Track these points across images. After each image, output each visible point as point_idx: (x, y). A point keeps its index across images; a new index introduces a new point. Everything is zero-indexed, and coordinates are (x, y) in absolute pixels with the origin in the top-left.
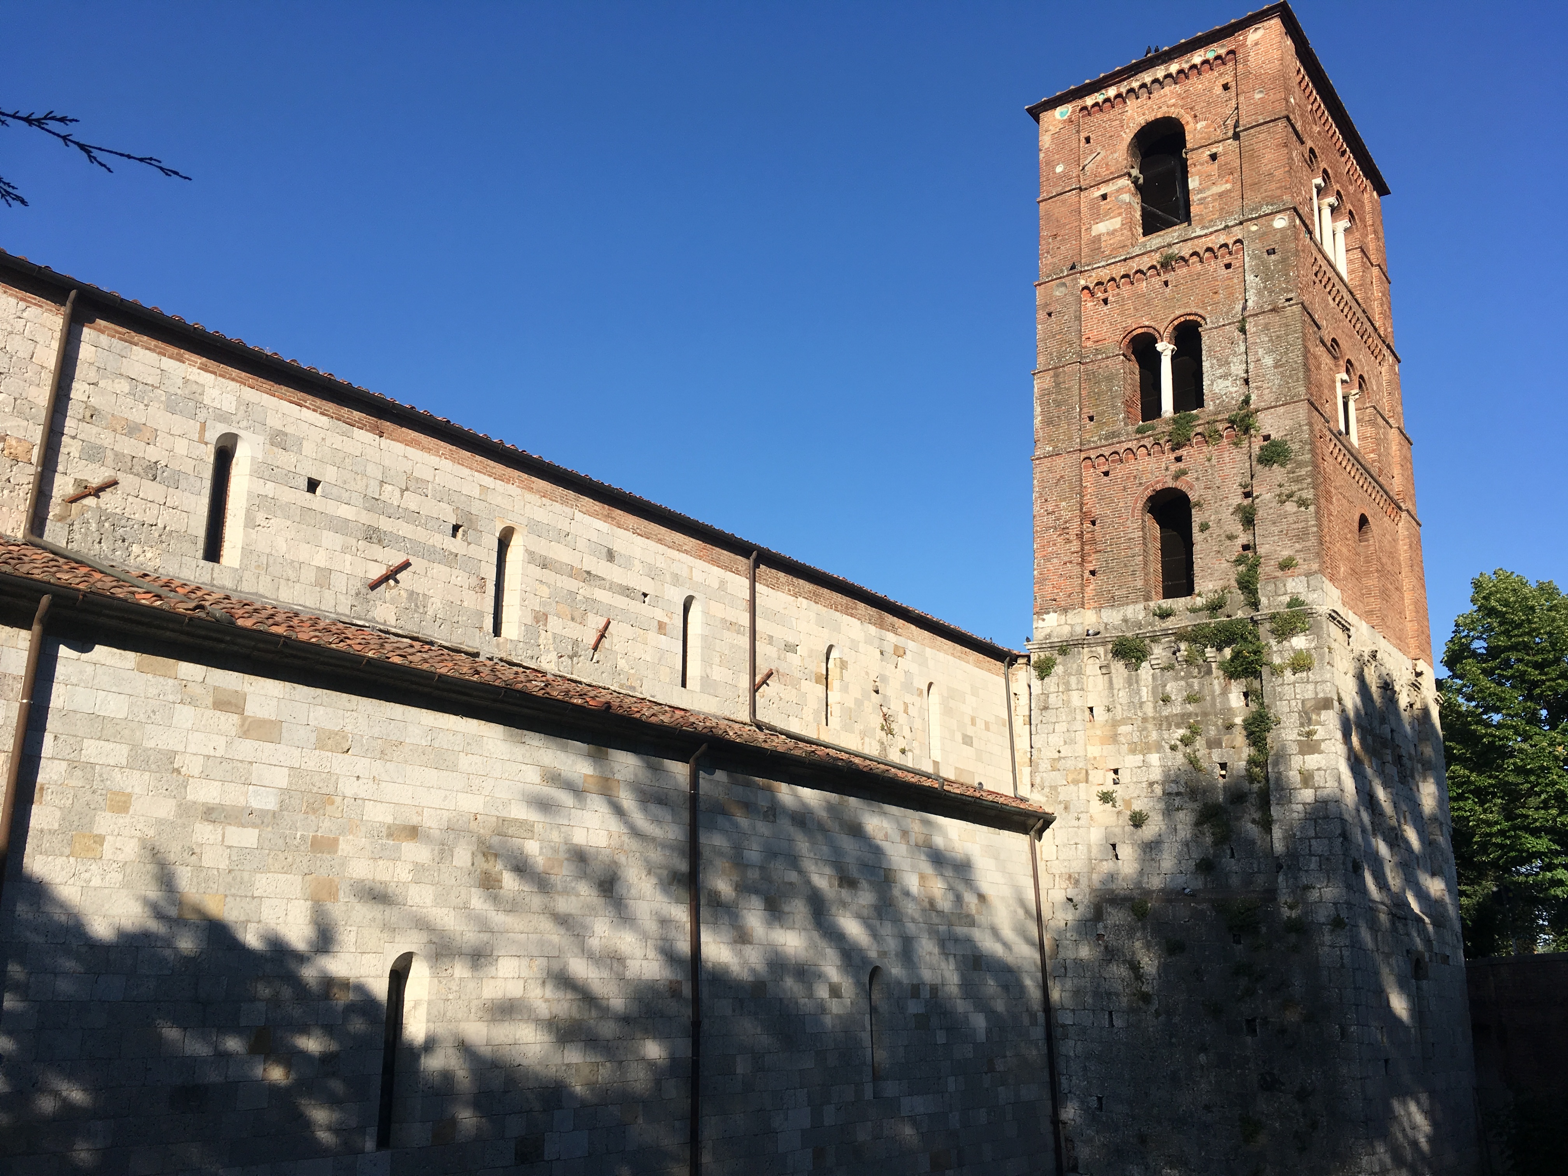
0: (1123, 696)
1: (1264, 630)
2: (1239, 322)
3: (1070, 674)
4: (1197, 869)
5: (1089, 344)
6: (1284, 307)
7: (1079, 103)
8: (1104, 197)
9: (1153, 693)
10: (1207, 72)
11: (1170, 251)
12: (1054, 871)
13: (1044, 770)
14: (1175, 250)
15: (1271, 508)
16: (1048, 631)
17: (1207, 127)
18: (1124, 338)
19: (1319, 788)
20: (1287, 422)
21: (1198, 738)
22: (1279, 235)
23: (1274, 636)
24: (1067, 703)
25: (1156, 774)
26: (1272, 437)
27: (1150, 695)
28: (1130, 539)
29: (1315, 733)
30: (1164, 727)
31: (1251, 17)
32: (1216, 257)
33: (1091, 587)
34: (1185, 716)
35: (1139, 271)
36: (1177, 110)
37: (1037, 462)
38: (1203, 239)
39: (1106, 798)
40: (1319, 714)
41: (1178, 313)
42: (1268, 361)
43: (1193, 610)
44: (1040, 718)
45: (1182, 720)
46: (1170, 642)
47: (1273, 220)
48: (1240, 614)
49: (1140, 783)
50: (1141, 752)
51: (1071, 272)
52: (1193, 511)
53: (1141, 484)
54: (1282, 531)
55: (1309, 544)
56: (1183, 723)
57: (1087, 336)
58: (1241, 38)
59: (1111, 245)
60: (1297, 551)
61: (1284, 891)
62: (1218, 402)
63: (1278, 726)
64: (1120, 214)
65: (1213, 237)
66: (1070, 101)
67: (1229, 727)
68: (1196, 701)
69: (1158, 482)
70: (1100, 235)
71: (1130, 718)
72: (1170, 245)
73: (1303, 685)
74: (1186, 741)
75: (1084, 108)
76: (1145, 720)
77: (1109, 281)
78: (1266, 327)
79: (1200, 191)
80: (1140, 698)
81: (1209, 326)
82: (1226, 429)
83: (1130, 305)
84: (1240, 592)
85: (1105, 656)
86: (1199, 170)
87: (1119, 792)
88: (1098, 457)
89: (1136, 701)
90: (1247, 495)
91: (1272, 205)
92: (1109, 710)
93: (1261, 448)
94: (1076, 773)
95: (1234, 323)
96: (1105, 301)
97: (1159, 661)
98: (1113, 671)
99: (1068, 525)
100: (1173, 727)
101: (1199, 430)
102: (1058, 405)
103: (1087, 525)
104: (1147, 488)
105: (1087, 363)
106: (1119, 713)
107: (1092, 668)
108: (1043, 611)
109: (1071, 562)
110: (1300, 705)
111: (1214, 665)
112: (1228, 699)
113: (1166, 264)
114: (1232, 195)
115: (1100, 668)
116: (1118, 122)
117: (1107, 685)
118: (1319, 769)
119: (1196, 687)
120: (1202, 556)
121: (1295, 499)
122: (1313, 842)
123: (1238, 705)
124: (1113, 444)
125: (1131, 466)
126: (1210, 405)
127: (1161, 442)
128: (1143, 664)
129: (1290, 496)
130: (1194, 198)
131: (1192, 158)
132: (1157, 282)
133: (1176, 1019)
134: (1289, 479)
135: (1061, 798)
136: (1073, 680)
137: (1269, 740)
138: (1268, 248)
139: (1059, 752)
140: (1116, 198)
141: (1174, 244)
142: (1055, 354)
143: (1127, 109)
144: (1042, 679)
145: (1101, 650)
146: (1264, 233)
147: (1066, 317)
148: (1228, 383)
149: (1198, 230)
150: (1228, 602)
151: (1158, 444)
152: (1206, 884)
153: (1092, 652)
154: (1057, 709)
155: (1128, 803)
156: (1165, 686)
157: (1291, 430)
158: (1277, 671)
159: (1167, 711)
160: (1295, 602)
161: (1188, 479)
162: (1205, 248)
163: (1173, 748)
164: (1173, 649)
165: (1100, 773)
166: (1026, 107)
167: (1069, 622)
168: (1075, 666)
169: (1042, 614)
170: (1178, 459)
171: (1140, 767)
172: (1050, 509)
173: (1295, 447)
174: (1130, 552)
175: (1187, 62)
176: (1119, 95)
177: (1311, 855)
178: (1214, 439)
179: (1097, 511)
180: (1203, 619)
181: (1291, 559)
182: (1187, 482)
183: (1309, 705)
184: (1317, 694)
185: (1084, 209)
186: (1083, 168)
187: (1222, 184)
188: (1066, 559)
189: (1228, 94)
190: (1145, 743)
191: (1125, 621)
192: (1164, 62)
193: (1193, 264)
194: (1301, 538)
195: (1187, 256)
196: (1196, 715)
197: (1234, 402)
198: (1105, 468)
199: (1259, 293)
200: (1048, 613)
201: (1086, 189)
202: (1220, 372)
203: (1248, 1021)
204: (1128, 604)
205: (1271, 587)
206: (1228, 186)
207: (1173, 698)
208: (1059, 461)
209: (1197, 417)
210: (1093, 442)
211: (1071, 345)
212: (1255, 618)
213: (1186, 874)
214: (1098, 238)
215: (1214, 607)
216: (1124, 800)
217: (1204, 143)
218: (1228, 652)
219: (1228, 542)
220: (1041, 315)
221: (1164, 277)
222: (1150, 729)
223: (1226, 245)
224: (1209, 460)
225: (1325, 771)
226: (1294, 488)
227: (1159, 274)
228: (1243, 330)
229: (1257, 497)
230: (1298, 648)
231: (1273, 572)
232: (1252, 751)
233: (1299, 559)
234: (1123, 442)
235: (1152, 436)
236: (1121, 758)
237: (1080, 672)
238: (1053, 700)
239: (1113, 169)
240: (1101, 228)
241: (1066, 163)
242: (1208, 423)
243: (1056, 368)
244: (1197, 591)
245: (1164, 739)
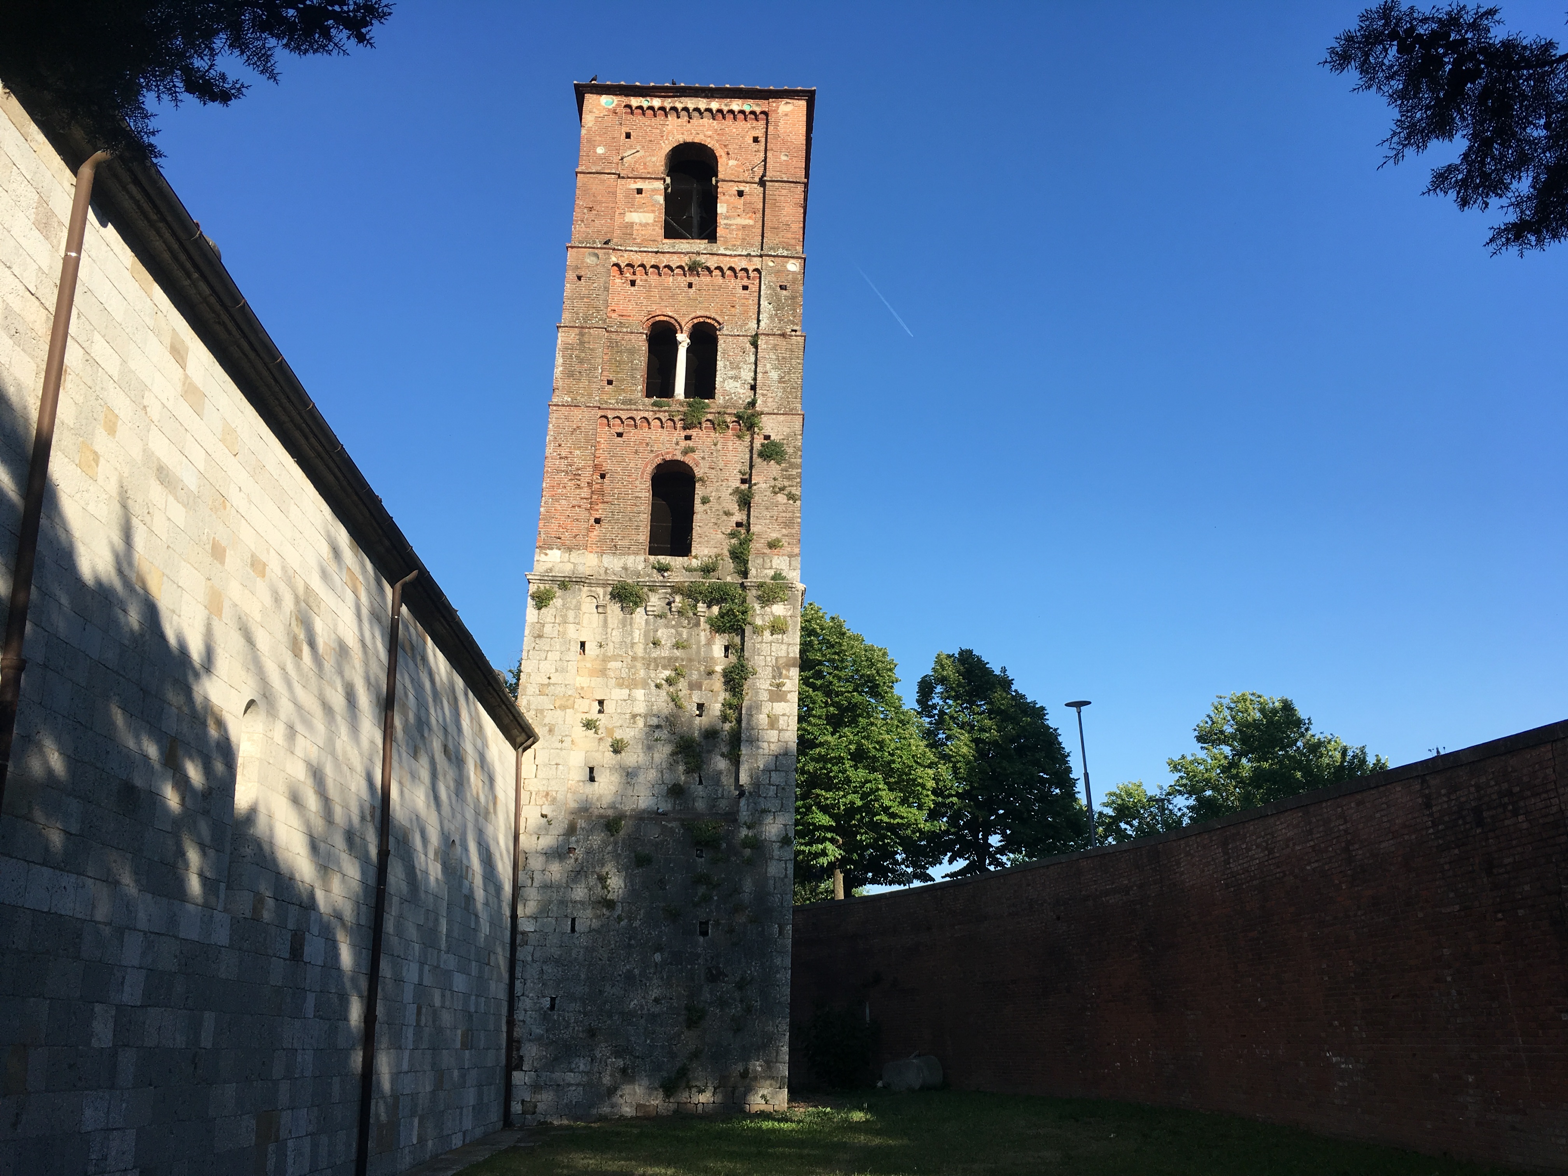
0: (616, 635)
1: (752, 593)
2: (752, 336)
3: (568, 609)
4: (668, 793)
5: (614, 315)
6: (791, 336)
7: (625, 100)
8: (640, 191)
9: (645, 636)
10: (742, 121)
11: (698, 259)
12: (531, 788)
13: (532, 693)
14: (702, 259)
15: (765, 496)
16: (550, 565)
17: (737, 166)
18: (648, 320)
19: (783, 730)
20: (785, 429)
21: (682, 679)
22: (790, 276)
23: (759, 602)
24: (562, 634)
25: (640, 708)
26: (772, 438)
27: (641, 638)
28: (638, 497)
29: (784, 685)
30: (652, 666)
31: (786, 91)
32: (736, 277)
33: (595, 533)
34: (671, 660)
35: (668, 267)
36: (712, 142)
37: (555, 408)
38: (728, 258)
39: (589, 725)
40: (788, 671)
41: (699, 313)
42: (774, 375)
43: (689, 570)
44: (533, 645)
45: (669, 662)
46: (666, 593)
47: (787, 262)
48: (729, 579)
49: (624, 714)
50: (628, 687)
51: (605, 246)
52: (697, 485)
53: (652, 451)
54: (773, 517)
55: (794, 531)
56: (669, 666)
57: (613, 308)
58: (774, 105)
59: (642, 235)
60: (783, 535)
61: (744, 813)
62: (727, 398)
63: (754, 676)
64: (653, 211)
65: (736, 259)
66: (616, 95)
67: (710, 673)
68: (684, 647)
69: (668, 453)
70: (632, 223)
71: (621, 656)
72: (698, 253)
73: (778, 645)
74: (669, 681)
75: (628, 106)
76: (634, 659)
77: (639, 266)
78: (775, 347)
79: (727, 218)
80: (632, 639)
81: (726, 332)
82: (733, 422)
83: (655, 292)
84: (731, 561)
85: (604, 597)
86: (728, 200)
87: (603, 721)
88: (614, 418)
89: (628, 640)
90: (743, 481)
91: (787, 250)
92: (601, 646)
93: (762, 445)
94: (565, 699)
95: (747, 336)
96: (633, 283)
97: (655, 609)
98: (609, 612)
99: (580, 472)
100: (660, 668)
101: (710, 417)
102: (581, 361)
103: (597, 476)
104: (657, 456)
105: (611, 332)
106: (610, 650)
107: (589, 606)
108: (547, 546)
109: (579, 507)
110: (774, 661)
111: (702, 619)
112: (711, 649)
113: (693, 268)
114: (754, 230)
115: (597, 607)
116: (658, 131)
117: (601, 623)
118: (783, 715)
119: (685, 636)
120: (701, 524)
121: (786, 492)
122: (773, 774)
123: (719, 656)
124: (630, 410)
125: (644, 433)
126: (720, 399)
127: (675, 419)
128: (638, 610)
129: (782, 489)
130: (721, 221)
131: (722, 187)
132: (683, 281)
133: (637, 923)
134: (783, 475)
135: (546, 721)
136: (571, 615)
137: (745, 687)
138: (781, 284)
139: (549, 678)
140: (651, 196)
141: (702, 254)
142: (581, 315)
143: (667, 123)
144: (540, 609)
145: (600, 591)
146: (779, 271)
147: (595, 285)
148: (738, 385)
149: (722, 249)
150: (720, 568)
151: (673, 420)
152: (674, 807)
153: (591, 591)
154: (552, 638)
155: (610, 731)
156: (657, 631)
157: (788, 436)
158: (757, 631)
159: (655, 653)
160: (777, 576)
161: (695, 456)
162: (728, 266)
163: (658, 686)
164: (667, 600)
165: (586, 702)
166: (575, 82)
167: (572, 560)
168: (574, 602)
169: (545, 549)
170: (688, 438)
171: (625, 700)
172: (563, 454)
173: (790, 450)
174: (636, 509)
175: (726, 105)
176: (662, 108)
177: (770, 784)
178: (721, 428)
179: (607, 466)
180: (697, 578)
181: (778, 540)
182: (694, 459)
183: (781, 662)
184: (788, 653)
185: (620, 196)
186: (622, 159)
187: (745, 219)
188: (575, 503)
189: (757, 147)
190: (633, 679)
191: (625, 569)
192: (706, 97)
193: (716, 276)
194: (787, 525)
195: (712, 268)
196: (682, 660)
197: (741, 402)
198: (620, 430)
199: (771, 317)
200: (552, 549)
201: (623, 178)
202: (732, 373)
203: (701, 923)
204: (629, 554)
205: (760, 561)
206: (751, 222)
207: (663, 642)
208: (576, 411)
209: (708, 406)
210: (610, 403)
211: (598, 311)
212: (745, 584)
213: (658, 797)
214: (631, 225)
215: (707, 570)
216: (606, 728)
217: (733, 178)
218: (715, 610)
219: (725, 517)
220: (571, 275)
221: (689, 279)
222: (638, 668)
223: (745, 270)
224: (715, 445)
225: (789, 717)
226: (786, 483)
227: (685, 275)
228: (755, 344)
229: (755, 484)
230: (777, 614)
231: (762, 548)
232: (727, 695)
233: (784, 542)
234: (640, 410)
235: (668, 412)
236: (608, 690)
237: (578, 607)
238: (548, 629)
239: (650, 170)
240: (634, 217)
241: (607, 146)
242: (719, 413)
243: (582, 328)
244: (693, 554)
245: (650, 677)
